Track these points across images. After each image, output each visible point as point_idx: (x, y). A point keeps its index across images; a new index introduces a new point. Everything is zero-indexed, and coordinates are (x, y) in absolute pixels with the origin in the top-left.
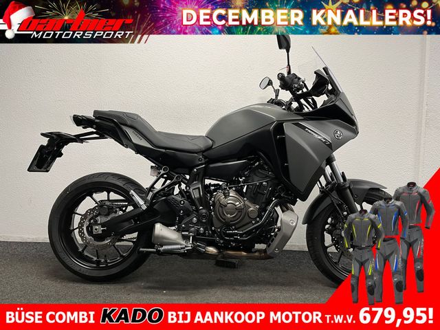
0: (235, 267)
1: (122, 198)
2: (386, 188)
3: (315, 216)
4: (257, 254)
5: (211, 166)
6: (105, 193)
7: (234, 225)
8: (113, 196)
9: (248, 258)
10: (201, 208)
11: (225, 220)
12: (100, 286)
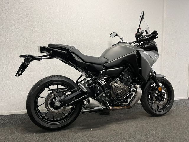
0: (108, 114)
1: (64, 87)
2: (165, 77)
3: (145, 90)
4: (125, 107)
5: (107, 70)
6: (56, 85)
7: (120, 95)
8: (60, 87)
9: (122, 109)
10: (106, 89)
11: (117, 93)
12: (57, 132)
